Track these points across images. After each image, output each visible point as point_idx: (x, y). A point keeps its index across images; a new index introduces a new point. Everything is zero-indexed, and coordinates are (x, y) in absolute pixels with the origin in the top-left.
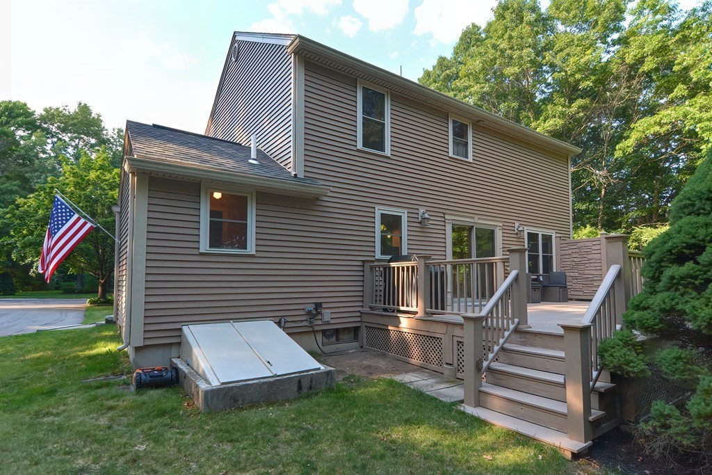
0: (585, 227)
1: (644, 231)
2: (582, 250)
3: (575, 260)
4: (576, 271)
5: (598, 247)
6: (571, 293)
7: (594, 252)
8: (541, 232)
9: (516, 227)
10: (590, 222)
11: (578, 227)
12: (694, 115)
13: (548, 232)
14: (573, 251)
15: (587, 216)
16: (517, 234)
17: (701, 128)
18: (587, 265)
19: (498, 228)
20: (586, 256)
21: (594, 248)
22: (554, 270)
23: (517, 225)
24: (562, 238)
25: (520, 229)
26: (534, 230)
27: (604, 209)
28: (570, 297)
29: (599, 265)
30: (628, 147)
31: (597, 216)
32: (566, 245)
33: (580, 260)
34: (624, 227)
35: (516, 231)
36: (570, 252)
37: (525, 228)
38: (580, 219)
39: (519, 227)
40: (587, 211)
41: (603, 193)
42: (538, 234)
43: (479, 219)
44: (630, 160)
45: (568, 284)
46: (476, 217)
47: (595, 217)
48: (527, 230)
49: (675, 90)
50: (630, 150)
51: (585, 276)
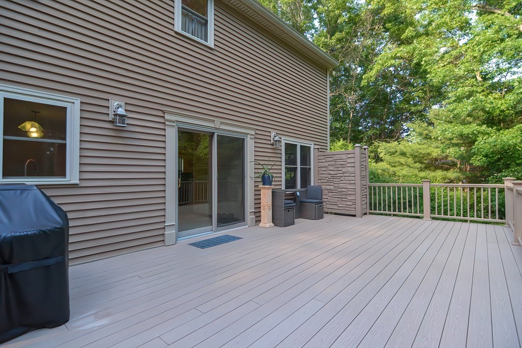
0: (339, 140)
1: (380, 144)
2: (338, 163)
3: (331, 172)
4: (332, 184)
5: (352, 160)
6: (327, 207)
7: (348, 165)
8: (299, 143)
9: (272, 137)
10: (342, 137)
11: (334, 141)
12: (420, 50)
13: (306, 143)
14: (330, 163)
15: (341, 132)
16: (272, 145)
17: (425, 62)
18: (342, 179)
19: (249, 136)
20: (341, 169)
21: (349, 161)
22: (312, 184)
23: (273, 134)
24: (320, 150)
25: (277, 138)
26: (292, 141)
27: (351, 127)
28: (325, 210)
29: (353, 178)
30: (371, 77)
31: (347, 133)
32: (323, 157)
33: (335, 172)
34: (365, 142)
35: (272, 141)
36: (327, 164)
37: (283, 138)
38: (335, 135)
39: (275, 137)
40: (341, 129)
41: (351, 115)
42: (297, 145)
43: (222, 123)
44: (370, 91)
45: (324, 197)
46: (218, 121)
47: (345, 133)
48: (285, 140)
49: (407, 31)
50: (373, 79)
51: (339, 190)
